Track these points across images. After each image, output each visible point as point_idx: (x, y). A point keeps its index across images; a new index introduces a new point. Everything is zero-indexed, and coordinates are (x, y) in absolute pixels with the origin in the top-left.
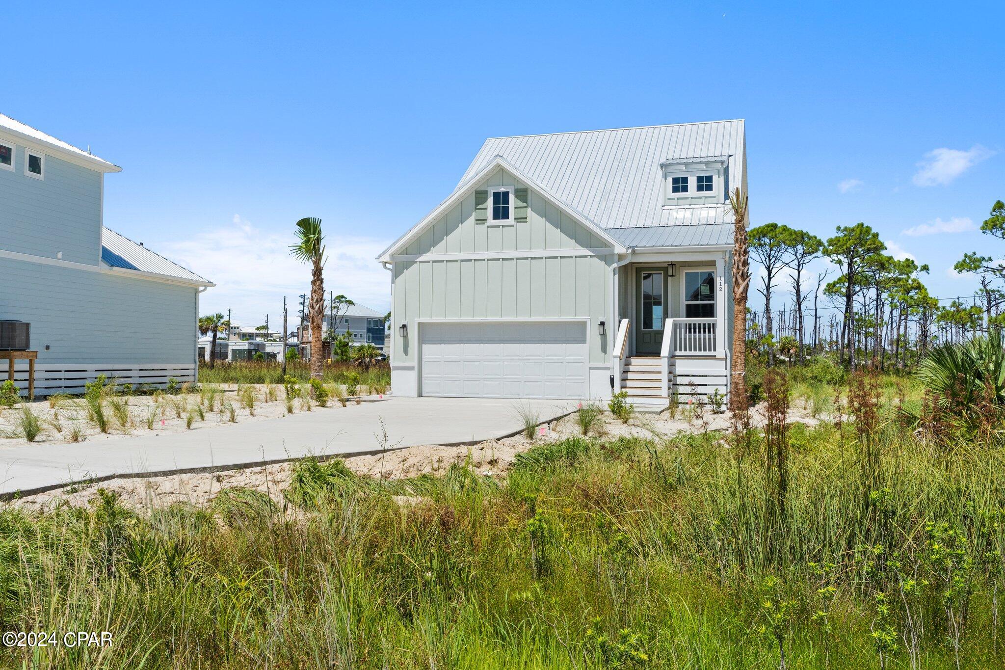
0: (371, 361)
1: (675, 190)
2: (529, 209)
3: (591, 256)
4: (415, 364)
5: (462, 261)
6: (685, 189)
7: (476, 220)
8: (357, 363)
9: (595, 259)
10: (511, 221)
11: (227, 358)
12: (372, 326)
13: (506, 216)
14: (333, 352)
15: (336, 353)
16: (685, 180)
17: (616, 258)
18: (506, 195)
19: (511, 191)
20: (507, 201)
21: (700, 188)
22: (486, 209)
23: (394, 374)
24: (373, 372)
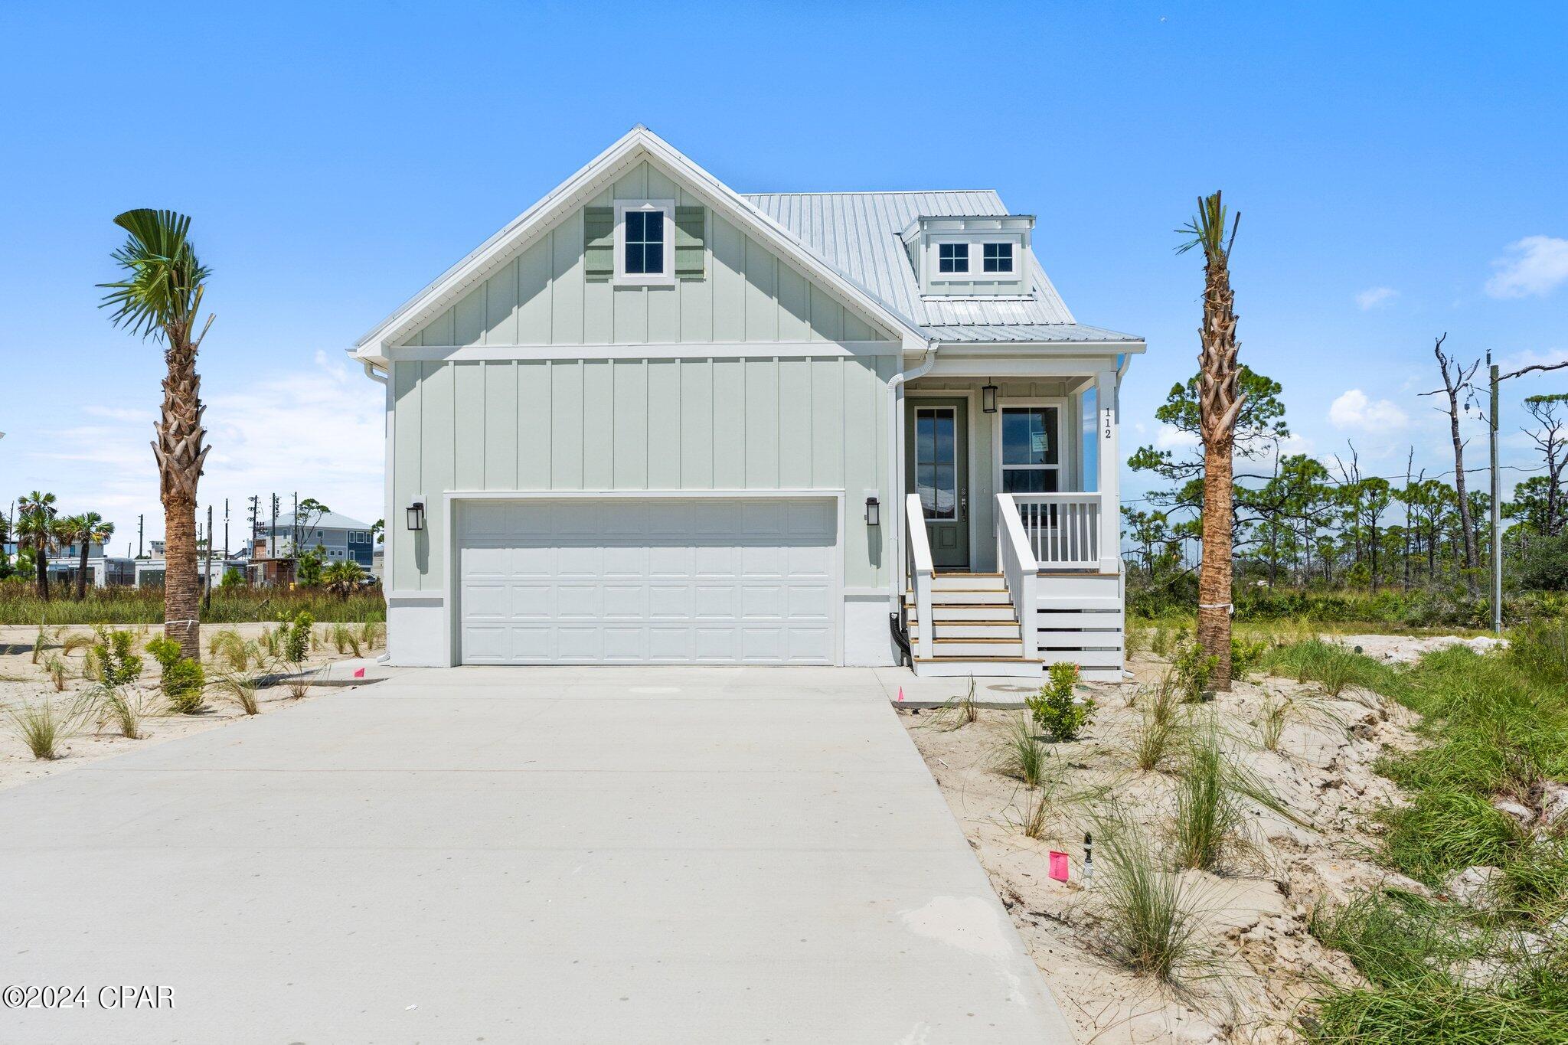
0: (351, 585)
1: (945, 266)
2: (708, 253)
3: (846, 358)
4: (445, 592)
5: (555, 362)
6: (963, 266)
7: (588, 272)
8: (329, 588)
9: (855, 365)
10: (667, 276)
11: (133, 582)
12: (356, 541)
13: (656, 265)
14: (296, 574)
15: (301, 575)
16: (962, 250)
17: (900, 363)
18: (656, 219)
19: (667, 209)
20: (656, 231)
21: (989, 266)
22: (611, 248)
23: (392, 613)
24: (355, 601)
